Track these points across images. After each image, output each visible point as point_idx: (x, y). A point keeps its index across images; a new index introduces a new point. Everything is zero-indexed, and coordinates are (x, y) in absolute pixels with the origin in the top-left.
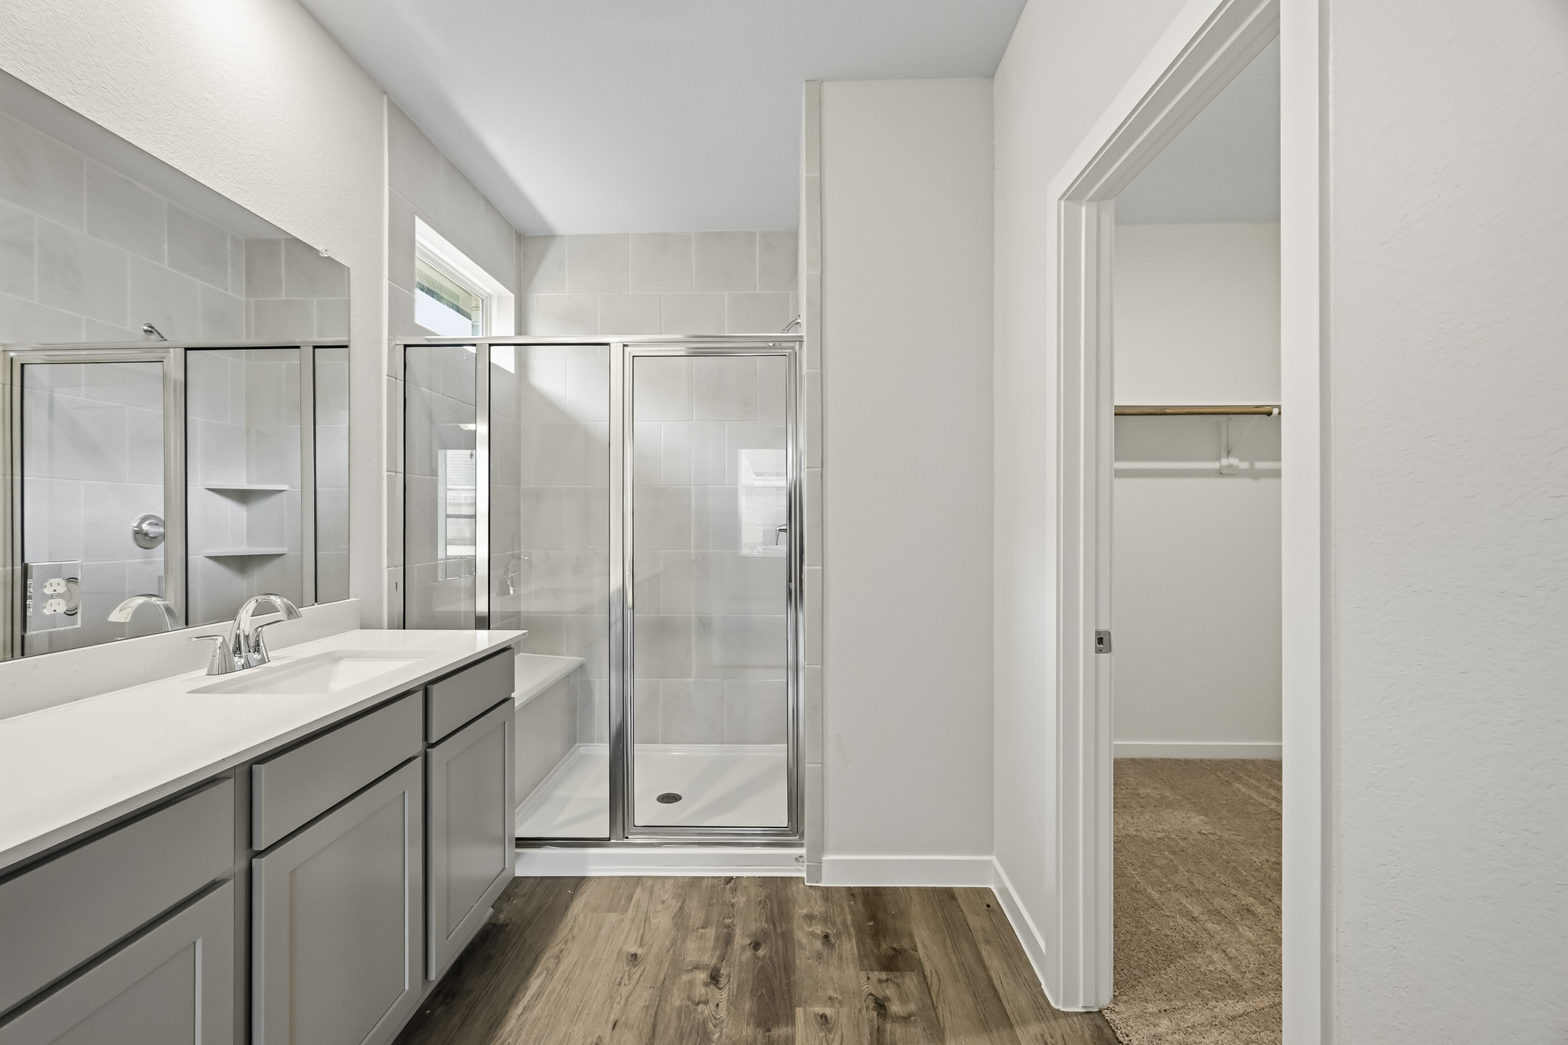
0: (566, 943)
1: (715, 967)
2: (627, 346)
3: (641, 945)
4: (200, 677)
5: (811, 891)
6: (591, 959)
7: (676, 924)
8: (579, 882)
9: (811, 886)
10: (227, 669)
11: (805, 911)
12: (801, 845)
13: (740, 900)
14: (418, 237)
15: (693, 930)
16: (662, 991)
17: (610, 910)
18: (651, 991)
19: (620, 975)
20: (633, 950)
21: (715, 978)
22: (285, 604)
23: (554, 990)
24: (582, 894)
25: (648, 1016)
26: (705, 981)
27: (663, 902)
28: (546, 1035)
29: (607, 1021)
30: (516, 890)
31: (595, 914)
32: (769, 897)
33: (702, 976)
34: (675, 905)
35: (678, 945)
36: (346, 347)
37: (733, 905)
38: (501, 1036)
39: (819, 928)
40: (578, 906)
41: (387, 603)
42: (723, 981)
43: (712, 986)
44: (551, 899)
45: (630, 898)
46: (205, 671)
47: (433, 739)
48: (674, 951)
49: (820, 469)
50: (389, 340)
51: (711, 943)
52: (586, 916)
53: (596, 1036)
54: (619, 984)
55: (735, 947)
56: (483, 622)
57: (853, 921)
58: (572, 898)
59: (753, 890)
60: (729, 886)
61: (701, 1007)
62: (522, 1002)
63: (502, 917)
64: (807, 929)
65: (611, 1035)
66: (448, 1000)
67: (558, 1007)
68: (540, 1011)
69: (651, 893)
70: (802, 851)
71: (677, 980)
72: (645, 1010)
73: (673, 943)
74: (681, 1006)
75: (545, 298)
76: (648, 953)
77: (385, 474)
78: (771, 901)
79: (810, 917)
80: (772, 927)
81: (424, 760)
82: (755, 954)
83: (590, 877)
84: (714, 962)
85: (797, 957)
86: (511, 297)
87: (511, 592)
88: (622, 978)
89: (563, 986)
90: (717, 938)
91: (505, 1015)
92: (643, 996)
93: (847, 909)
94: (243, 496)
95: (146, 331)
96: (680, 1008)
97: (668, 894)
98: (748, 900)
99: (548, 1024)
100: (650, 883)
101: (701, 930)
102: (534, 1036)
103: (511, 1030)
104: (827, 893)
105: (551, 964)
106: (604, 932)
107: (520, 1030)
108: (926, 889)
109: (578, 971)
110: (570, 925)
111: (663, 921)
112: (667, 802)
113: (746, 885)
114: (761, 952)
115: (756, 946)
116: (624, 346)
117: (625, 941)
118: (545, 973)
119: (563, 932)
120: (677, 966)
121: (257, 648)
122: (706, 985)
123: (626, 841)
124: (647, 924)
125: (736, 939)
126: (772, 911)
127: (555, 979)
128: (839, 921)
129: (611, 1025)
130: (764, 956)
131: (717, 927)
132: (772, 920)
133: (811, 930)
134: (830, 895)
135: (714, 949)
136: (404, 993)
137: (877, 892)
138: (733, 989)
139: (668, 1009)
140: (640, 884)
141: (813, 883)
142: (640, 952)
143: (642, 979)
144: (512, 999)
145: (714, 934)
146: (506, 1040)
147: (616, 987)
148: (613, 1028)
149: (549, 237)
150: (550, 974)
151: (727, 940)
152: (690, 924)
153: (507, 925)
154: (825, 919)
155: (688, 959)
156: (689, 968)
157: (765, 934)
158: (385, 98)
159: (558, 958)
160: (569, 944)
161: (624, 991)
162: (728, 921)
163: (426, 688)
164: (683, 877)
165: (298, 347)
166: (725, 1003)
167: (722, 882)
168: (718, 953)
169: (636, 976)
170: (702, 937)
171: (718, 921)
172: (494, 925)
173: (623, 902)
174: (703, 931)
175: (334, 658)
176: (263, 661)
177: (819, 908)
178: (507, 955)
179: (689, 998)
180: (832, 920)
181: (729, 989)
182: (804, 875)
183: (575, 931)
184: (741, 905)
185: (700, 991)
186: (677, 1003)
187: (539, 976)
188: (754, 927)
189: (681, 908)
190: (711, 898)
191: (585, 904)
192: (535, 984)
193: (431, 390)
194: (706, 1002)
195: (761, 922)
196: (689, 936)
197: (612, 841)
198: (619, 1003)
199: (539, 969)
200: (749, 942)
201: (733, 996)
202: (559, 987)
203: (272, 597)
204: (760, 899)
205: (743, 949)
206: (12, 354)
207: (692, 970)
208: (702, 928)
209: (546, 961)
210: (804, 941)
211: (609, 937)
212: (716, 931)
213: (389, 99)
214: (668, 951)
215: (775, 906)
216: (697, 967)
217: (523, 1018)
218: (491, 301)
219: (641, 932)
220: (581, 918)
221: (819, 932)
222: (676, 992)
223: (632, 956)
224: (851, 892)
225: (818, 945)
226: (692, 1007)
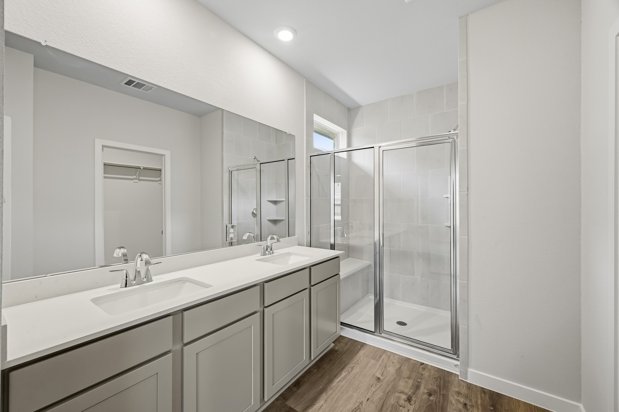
0: (356, 364)
1: (410, 395)
2: (381, 147)
3: (382, 376)
4: (258, 256)
5: (461, 382)
6: (363, 373)
7: (397, 373)
8: (363, 345)
9: (462, 380)
10: (264, 254)
11: (456, 389)
12: (458, 360)
13: (426, 374)
14: (314, 119)
15: (403, 378)
16: (387, 395)
17: (372, 358)
18: (383, 393)
19: (372, 383)
20: (379, 376)
21: (409, 400)
22: (277, 238)
23: (350, 378)
24: (363, 349)
25: (380, 402)
26: (405, 399)
27: (393, 363)
28: (345, 392)
29: (365, 397)
30: (342, 340)
31: (367, 358)
32: (440, 377)
33: (404, 397)
34: (398, 366)
35: (396, 381)
36: (294, 159)
37: (422, 375)
38: (331, 386)
39: (463, 399)
40: (362, 353)
41: (306, 239)
42: (412, 402)
43: (407, 402)
44: (353, 347)
45: (381, 357)
46: (260, 254)
47: (312, 284)
48: (394, 383)
49: (467, 192)
50: (306, 155)
51: (410, 385)
52: (364, 358)
53: (361, 400)
54: (372, 386)
55: (420, 391)
56: (333, 247)
57: (481, 403)
58: (360, 350)
59: (433, 372)
60: (422, 366)
61: (401, 408)
62: (339, 378)
63: (336, 348)
64: (456, 397)
65: (366, 402)
66: (318, 368)
67: (350, 384)
68: (344, 384)
69: (389, 358)
70: (458, 363)
71: (393, 394)
72: (380, 399)
73: (394, 380)
74: (394, 404)
75: (357, 130)
76: (384, 379)
77: (305, 197)
78: (440, 379)
79: (459, 393)
80: (439, 390)
81: (309, 290)
82: (429, 398)
83: (367, 344)
84: (410, 393)
85: (448, 406)
86: (345, 132)
87: (346, 236)
88: (373, 384)
89: (353, 378)
90: (413, 385)
91: (333, 381)
92: (380, 394)
93: (479, 397)
94: (275, 202)
95: (254, 158)
96: (393, 405)
97: (395, 361)
98: (429, 376)
99: (346, 389)
100: (389, 354)
101: (406, 379)
102: (341, 391)
103: (335, 386)
104: (470, 386)
105: (350, 369)
106: (369, 365)
107: (337, 387)
108: (530, 405)
109: (358, 376)
110: (358, 359)
111: (392, 370)
112: (401, 325)
113: (430, 368)
114: (431, 398)
115: (430, 395)
116: (379, 147)
117: (376, 372)
118: (347, 372)
119: (355, 360)
120: (394, 389)
121: (271, 249)
122: (405, 401)
123: (380, 335)
124: (385, 368)
125: (421, 388)
126: (440, 383)
127: (350, 375)
128: (474, 400)
129: (366, 399)
130: (433, 400)
131: (414, 380)
132: (439, 387)
133: (458, 398)
134: (471, 387)
135: (411, 388)
136: (304, 360)
137: (499, 395)
138: (416, 407)
139: (388, 403)
140: (385, 353)
141: (463, 379)
142: (381, 378)
143: (380, 388)
144: (336, 376)
145: (412, 382)
146: (332, 388)
147: (371, 387)
148: (367, 400)
149: (358, 107)
150: (349, 373)
151: (418, 387)
152: (403, 375)
153: (338, 351)
154: (466, 397)
155: (399, 388)
156: (399, 391)
157: (435, 392)
158: (305, 79)
159: (352, 368)
160: (357, 365)
161: (373, 389)
162: (419, 380)
163: (310, 267)
164: (403, 356)
165: (284, 160)
166: (412, 411)
167: (419, 364)
168: (412, 391)
169: (378, 386)
170: (406, 382)
171: (414, 378)
172: (334, 350)
173: (377, 357)
174: (408, 380)
175: (289, 254)
176: (273, 253)
177: (464, 391)
178: (337, 361)
179: (397, 403)
180: (470, 398)
181: (415, 406)
182: (458, 374)
183: (359, 361)
184: (426, 376)
185: (402, 402)
186: (392, 402)
187: (345, 372)
188: (430, 387)
189: (400, 368)
190: (413, 368)
191: (364, 353)
192: (344, 374)
193: (319, 169)
194: (404, 407)
195: (434, 386)
196: (401, 379)
197: (375, 333)
198: (371, 392)
199: (345, 370)
200: (427, 392)
201: (416, 410)
202: (351, 378)
203: (274, 235)
204: (435, 376)
205: (424, 394)
206: (230, 169)
207: (400, 393)
208: (407, 378)
209: (348, 368)
210: (454, 402)
211: (371, 368)
212: (413, 382)
213: (306, 80)
214: (392, 382)
215: (442, 382)
216: (402, 392)
217: (339, 384)
218: (339, 134)
219: (383, 370)
220: (362, 357)
221: (462, 401)
222: (392, 398)
223: (378, 378)
224: (483, 391)
225: (460, 406)
226: (398, 406)
